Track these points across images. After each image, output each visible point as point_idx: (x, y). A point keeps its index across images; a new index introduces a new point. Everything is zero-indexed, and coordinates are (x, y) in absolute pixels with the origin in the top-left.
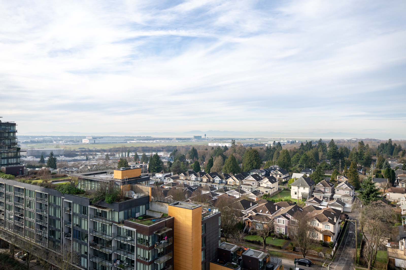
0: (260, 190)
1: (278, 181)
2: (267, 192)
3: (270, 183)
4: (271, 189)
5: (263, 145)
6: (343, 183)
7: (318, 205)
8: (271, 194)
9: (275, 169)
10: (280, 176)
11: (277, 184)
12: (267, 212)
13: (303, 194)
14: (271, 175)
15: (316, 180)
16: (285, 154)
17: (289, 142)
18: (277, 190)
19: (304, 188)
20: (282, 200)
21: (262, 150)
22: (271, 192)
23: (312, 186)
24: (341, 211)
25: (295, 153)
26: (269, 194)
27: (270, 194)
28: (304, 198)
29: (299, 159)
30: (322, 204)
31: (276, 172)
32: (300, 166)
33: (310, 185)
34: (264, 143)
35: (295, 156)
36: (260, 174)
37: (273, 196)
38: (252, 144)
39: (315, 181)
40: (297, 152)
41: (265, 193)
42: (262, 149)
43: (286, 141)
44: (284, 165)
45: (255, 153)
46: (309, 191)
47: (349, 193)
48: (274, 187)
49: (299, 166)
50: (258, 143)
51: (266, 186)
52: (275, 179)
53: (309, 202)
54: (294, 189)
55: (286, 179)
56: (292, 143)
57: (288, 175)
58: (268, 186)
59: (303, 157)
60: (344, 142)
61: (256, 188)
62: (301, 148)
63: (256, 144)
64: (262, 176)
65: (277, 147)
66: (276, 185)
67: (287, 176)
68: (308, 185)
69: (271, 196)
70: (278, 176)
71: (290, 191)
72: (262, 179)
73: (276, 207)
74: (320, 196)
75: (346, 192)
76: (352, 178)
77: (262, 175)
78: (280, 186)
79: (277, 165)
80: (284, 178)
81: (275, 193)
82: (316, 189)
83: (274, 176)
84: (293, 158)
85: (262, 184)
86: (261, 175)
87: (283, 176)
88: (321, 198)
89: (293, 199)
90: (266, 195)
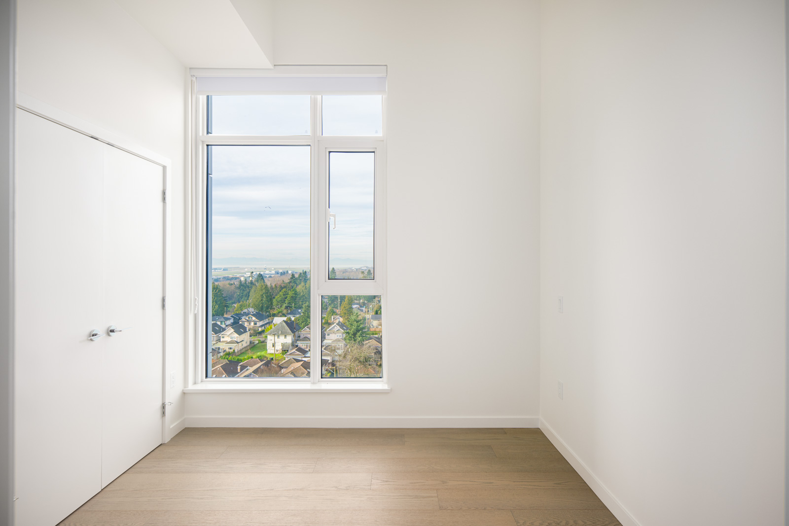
0: (221, 347)
1: (249, 330)
2: (231, 348)
3: (236, 335)
4: (238, 343)
5: (236, 278)
6: (335, 324)
7: (302, 357)
8: (238, 352)
9: (247, 314)
10: (255, 324)
11: (248, 334)
12: (224, 376)
13: (283, 345)
14: (240, 323)
15: (303, 324)
16: (264, 291)
17: (278, 274)
18: (248, 343)
19: (285, 336)
20: (252, 358)
21: (233, 287)
22: (237, 348)
23: (297, 333)
24: (329, 360)
25: (282, 288)
26: (234, 351)
27: (236, 351)
28: (285, 351)
29: (286, 298)
30: (307, 356)
31: (249, 318)
32: (286, 308)
33: (293, 332)
34: (238, 276)
35: (281, 293)
36: (223, 323)
37: (241, 353)
38: (219, 277)
39: (302, 326)
40: (285, 287)
41: (228, 350)
42: (232, 284)
43: (273, 272)
44: (262, 306)
45: (216, 291)
46: (292, 339)
47: (341, 337)
48: (243, 341)
49: (286, 306)
50: (229, 276)
51: (229, 339)
52: (245, 329)
53: (290, 354)
54: (270, 339)
55: (263, 327)
56: (283, 274)
57: (267, 321)
58: (234, 339)
59: (291, 293)
60: (352, 271)
61: (214, 344)
62: (291, 282)
63: (224, 278)
64: (227, 326)
65: (258, 281)
66: (246, 338)
67: (265, 322)
68: (290, 332)
69: (237, 354)
70: (252, 324)
71: (266, 342)
72: (224, 330)
73: (239, 368)
74: (306, 344)
75: (337, 336)
76: (346, 317)
77: (227, 324)
78: (253, 338)
79: (252, 307)
80: (261, 326)
81: (243, 348)
82: (302, 336)
83: (246, 324)
84: (278, 296)
85: (223, 337)
86: (225, 324)
87: (260, 324)
88: (307, 348)
89: (270, 354)
90: (229, 354)
